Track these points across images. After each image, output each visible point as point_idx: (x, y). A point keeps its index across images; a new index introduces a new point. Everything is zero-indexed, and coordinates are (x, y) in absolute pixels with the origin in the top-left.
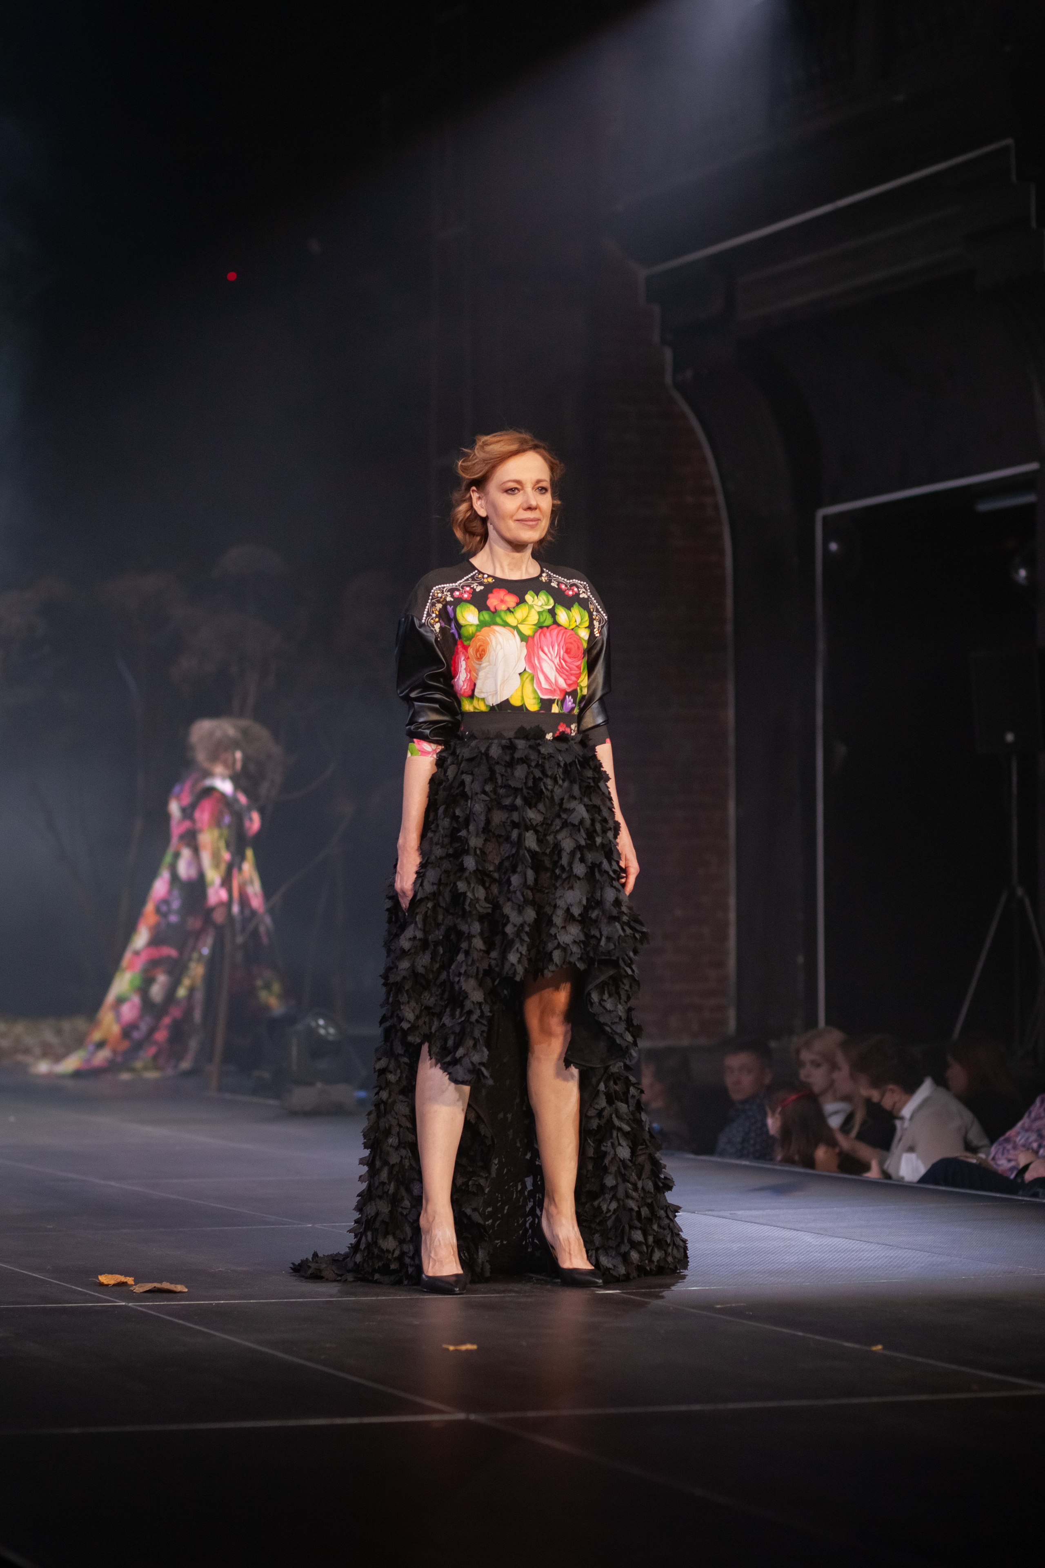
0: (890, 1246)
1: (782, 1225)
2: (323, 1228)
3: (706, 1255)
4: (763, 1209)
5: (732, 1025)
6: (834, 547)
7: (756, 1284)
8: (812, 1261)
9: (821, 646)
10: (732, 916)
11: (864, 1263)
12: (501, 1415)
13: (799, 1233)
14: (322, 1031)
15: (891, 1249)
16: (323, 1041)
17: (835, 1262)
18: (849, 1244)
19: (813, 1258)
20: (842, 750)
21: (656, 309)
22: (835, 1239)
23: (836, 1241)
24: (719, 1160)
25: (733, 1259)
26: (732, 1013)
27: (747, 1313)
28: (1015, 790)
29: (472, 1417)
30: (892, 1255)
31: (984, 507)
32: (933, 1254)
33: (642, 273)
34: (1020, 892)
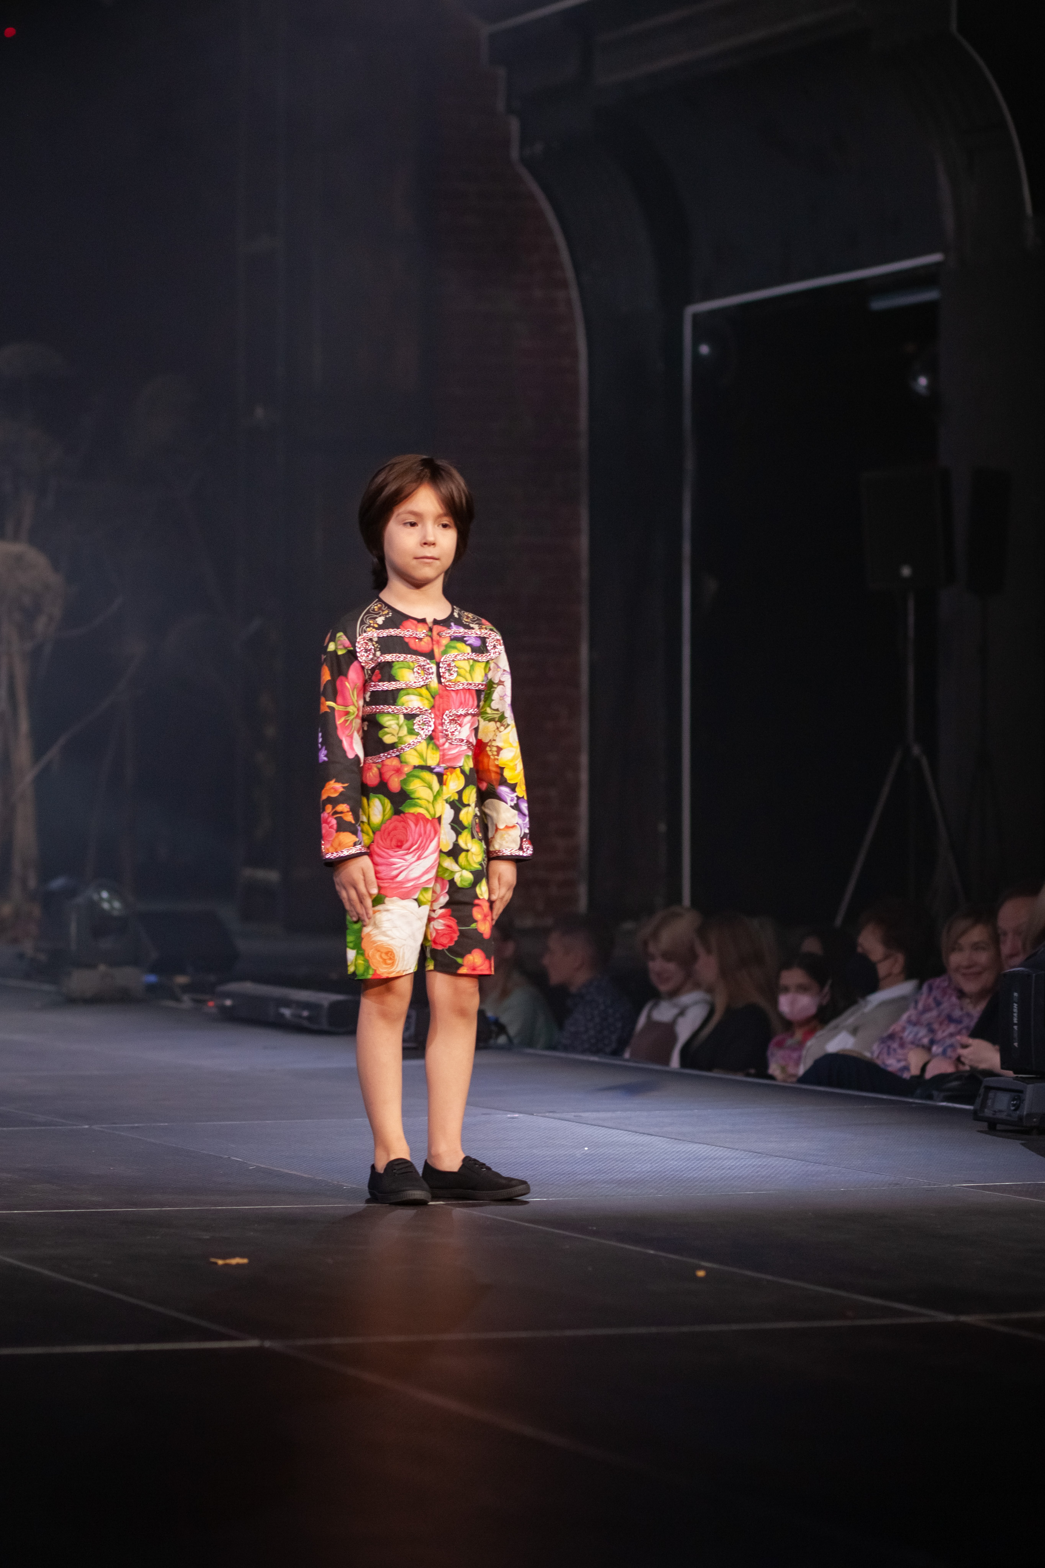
0: (759, 1153)
1: (634, 1129)
2: (101, 1129)
3: (545, 1163)
4: (614, 1111)
5: (583, 904)
6: (704, 349)
7: (602, 1196)
8: (668, 1170)
9: (689, 465)
10: (584, 777)
11: (727, 1172)
12: (300, 1342)
13: (653, 1138)
14: (106, 906)
15: (759, 1158)
16: (106, 916)
17: (694, 1170)
18: (711, 1150)
19: (668, 1166)
20: (712, 585)
21: (502, 72)
22: (695, 1145)
23: (695, 1147)
24: (563, 1055)
25: (576, 1167)
26: (582, 890)
27: (590, 1228)
28: (911, 633)
29: (267, 1344)
30: (760, 1163)
31: (879, 304)
32: (808, 1163)
33: (486, 30)
34: (916, 750)
